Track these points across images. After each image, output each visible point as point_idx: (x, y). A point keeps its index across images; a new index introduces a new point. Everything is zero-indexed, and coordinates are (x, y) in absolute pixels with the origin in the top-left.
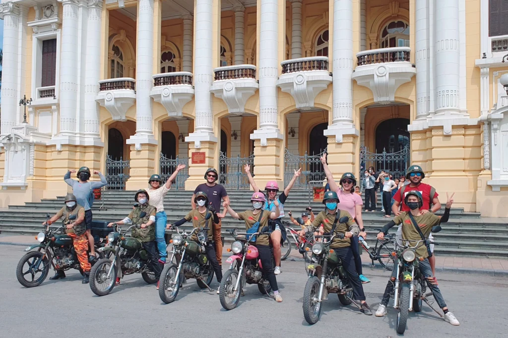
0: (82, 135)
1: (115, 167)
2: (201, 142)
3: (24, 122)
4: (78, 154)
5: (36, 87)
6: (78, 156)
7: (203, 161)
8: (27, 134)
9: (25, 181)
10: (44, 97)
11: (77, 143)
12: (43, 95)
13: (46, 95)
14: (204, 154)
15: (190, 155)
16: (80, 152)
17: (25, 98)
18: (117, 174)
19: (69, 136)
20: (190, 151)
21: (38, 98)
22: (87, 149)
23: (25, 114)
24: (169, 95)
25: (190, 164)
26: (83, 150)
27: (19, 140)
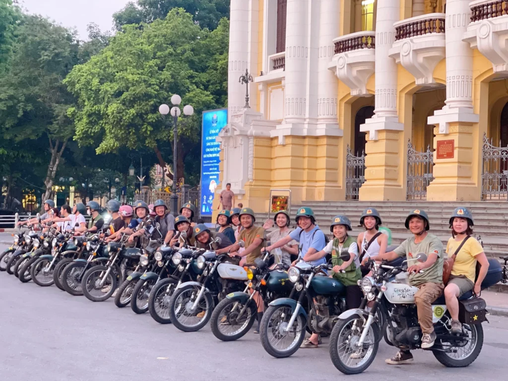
0: (314, 120)
1: (356, 167)
2: (447, 123)
3: (245, 107)
4: (306, 148)
5: (269, 54)
6: (306, 151)
7: (450, 155)
8: (246, 123)
9: (242, 188)
10: (277, 68)
11: (305, 133)
12: (276, 66)
13: (279, 64)
14: (451, 142)
15: (435, 146)
16: (309, 145)
17: (247, 74)
18: (359, 177)
19: (293, 124)
20: (435, 138)
21: (270, 70)
22: (319, 140)
23: (247, 96)
24: (409, 54)
25: (435, 160)
26: (313, 142)
27: (235, 132)
